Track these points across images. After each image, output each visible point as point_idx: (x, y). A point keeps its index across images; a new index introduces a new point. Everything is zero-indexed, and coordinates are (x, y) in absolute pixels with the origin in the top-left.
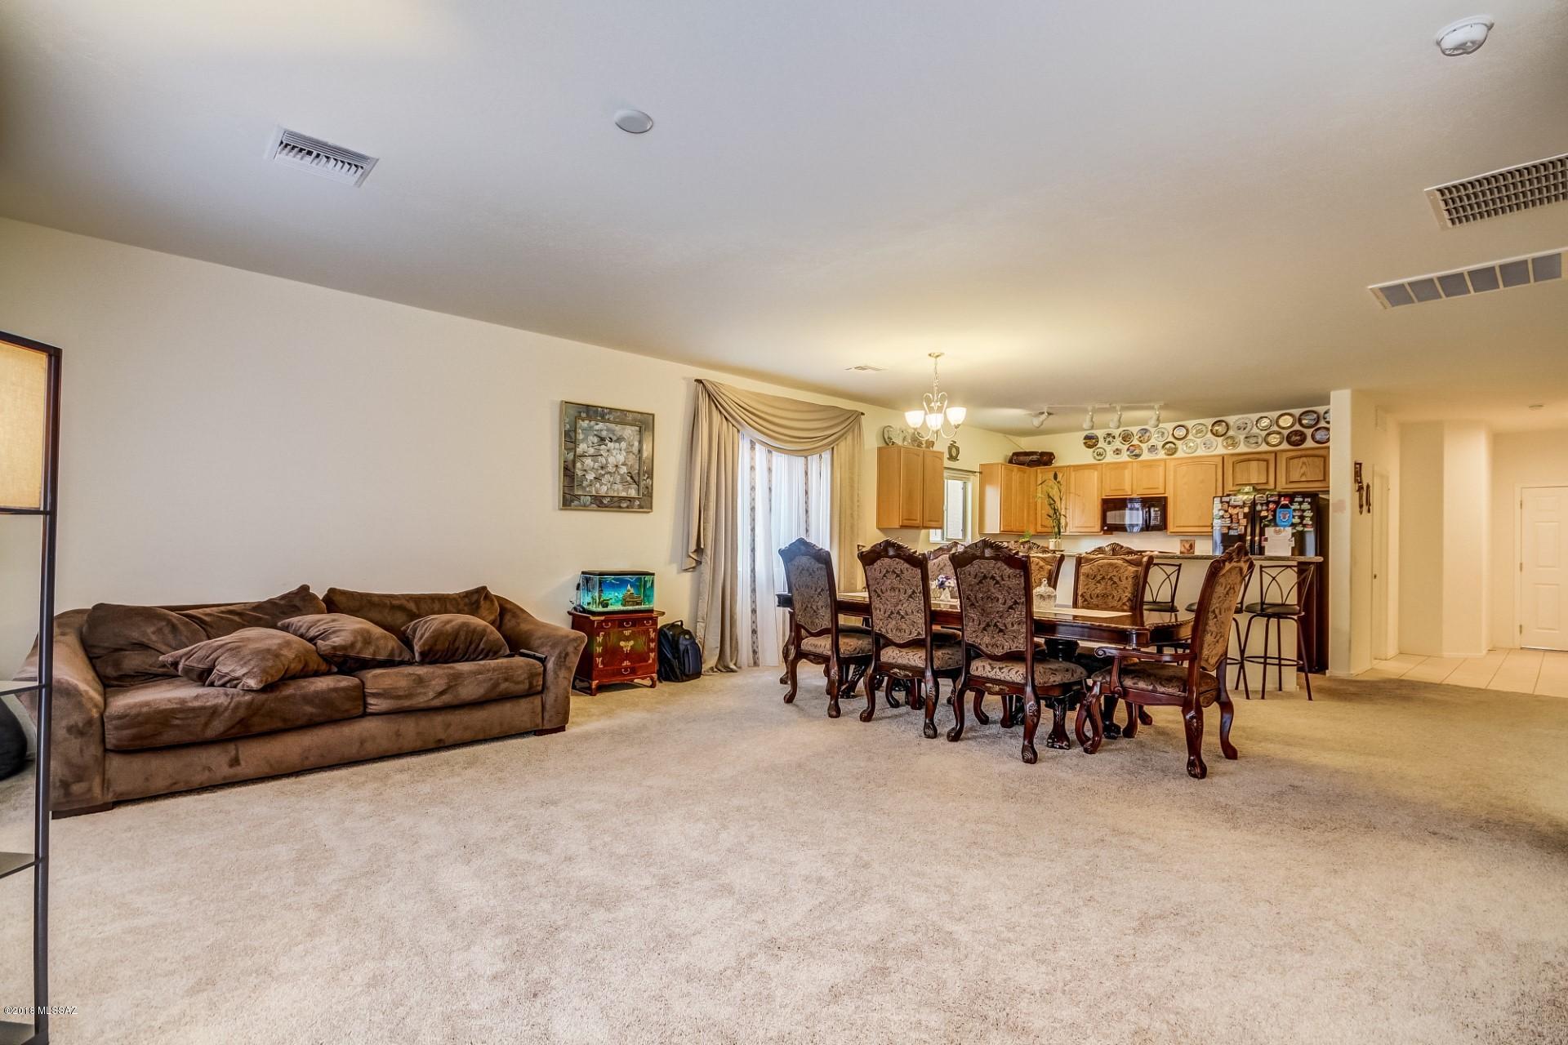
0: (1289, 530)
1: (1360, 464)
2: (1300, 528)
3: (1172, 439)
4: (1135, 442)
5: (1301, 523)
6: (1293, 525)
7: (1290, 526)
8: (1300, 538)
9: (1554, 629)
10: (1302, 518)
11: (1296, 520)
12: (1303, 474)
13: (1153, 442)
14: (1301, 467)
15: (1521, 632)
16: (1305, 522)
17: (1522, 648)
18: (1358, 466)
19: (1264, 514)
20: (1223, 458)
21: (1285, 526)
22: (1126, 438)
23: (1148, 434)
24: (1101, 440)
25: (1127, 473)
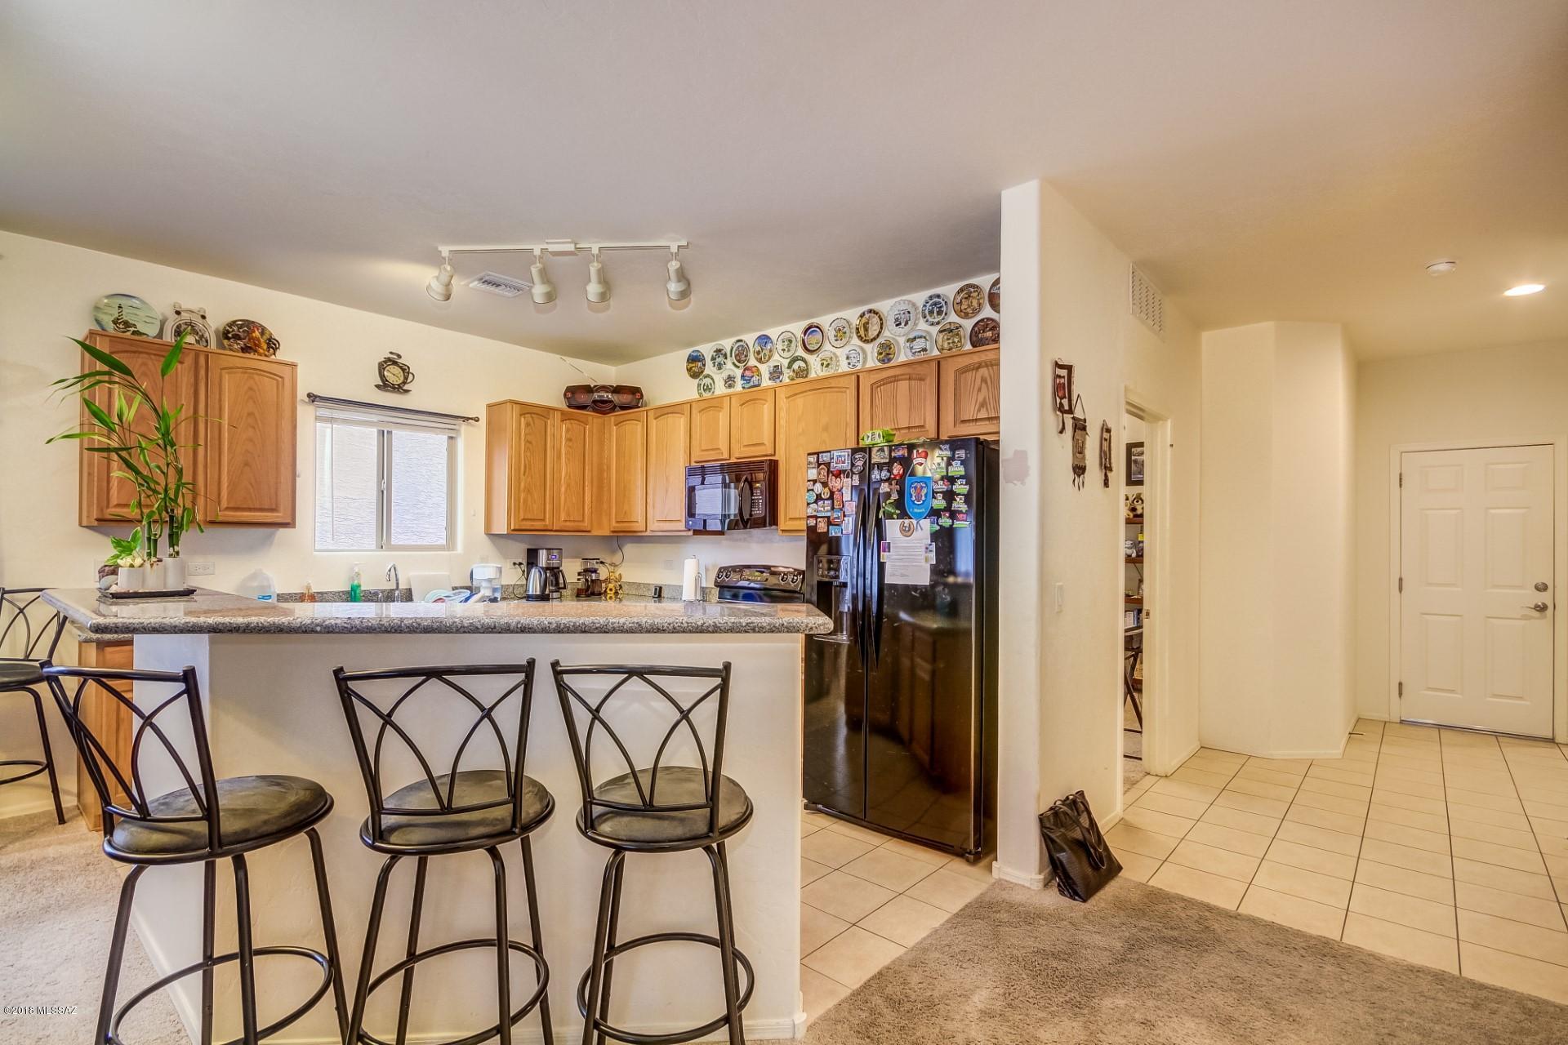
0: (926, 526)
1: (1069, 368)
2: (945, 521)
3: (801, 352)
4: (752, 362)
5: (948, 509)
6: (935, 513)
7: (929, 515)
8: (945, 540)
9: (1452, 691)
10: (950, 496)
11: (939, 503)
12: (983, 404)
13: (777, 359)
14: (980, 390)
15: (1400, 694)
16: (955, 506)
17: (1402, 722)
18: (1064, 372)
19: (884, 488)
20: (858, 377)
21: (919, 517)
22: (741, 355)
23: (769, 346)
24: (709, 363)
25: (723, 417)
